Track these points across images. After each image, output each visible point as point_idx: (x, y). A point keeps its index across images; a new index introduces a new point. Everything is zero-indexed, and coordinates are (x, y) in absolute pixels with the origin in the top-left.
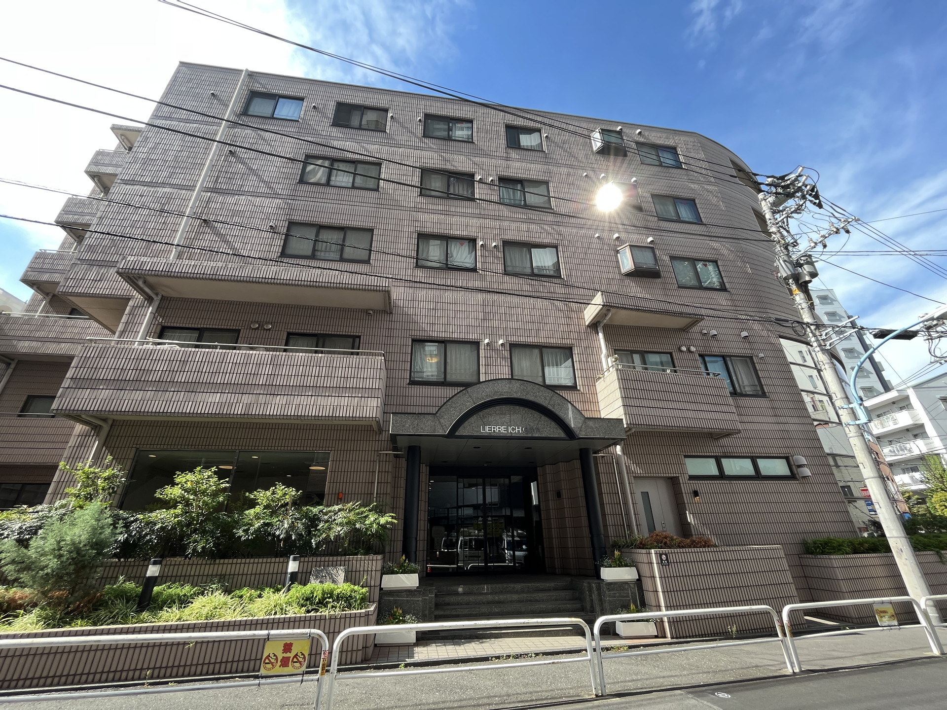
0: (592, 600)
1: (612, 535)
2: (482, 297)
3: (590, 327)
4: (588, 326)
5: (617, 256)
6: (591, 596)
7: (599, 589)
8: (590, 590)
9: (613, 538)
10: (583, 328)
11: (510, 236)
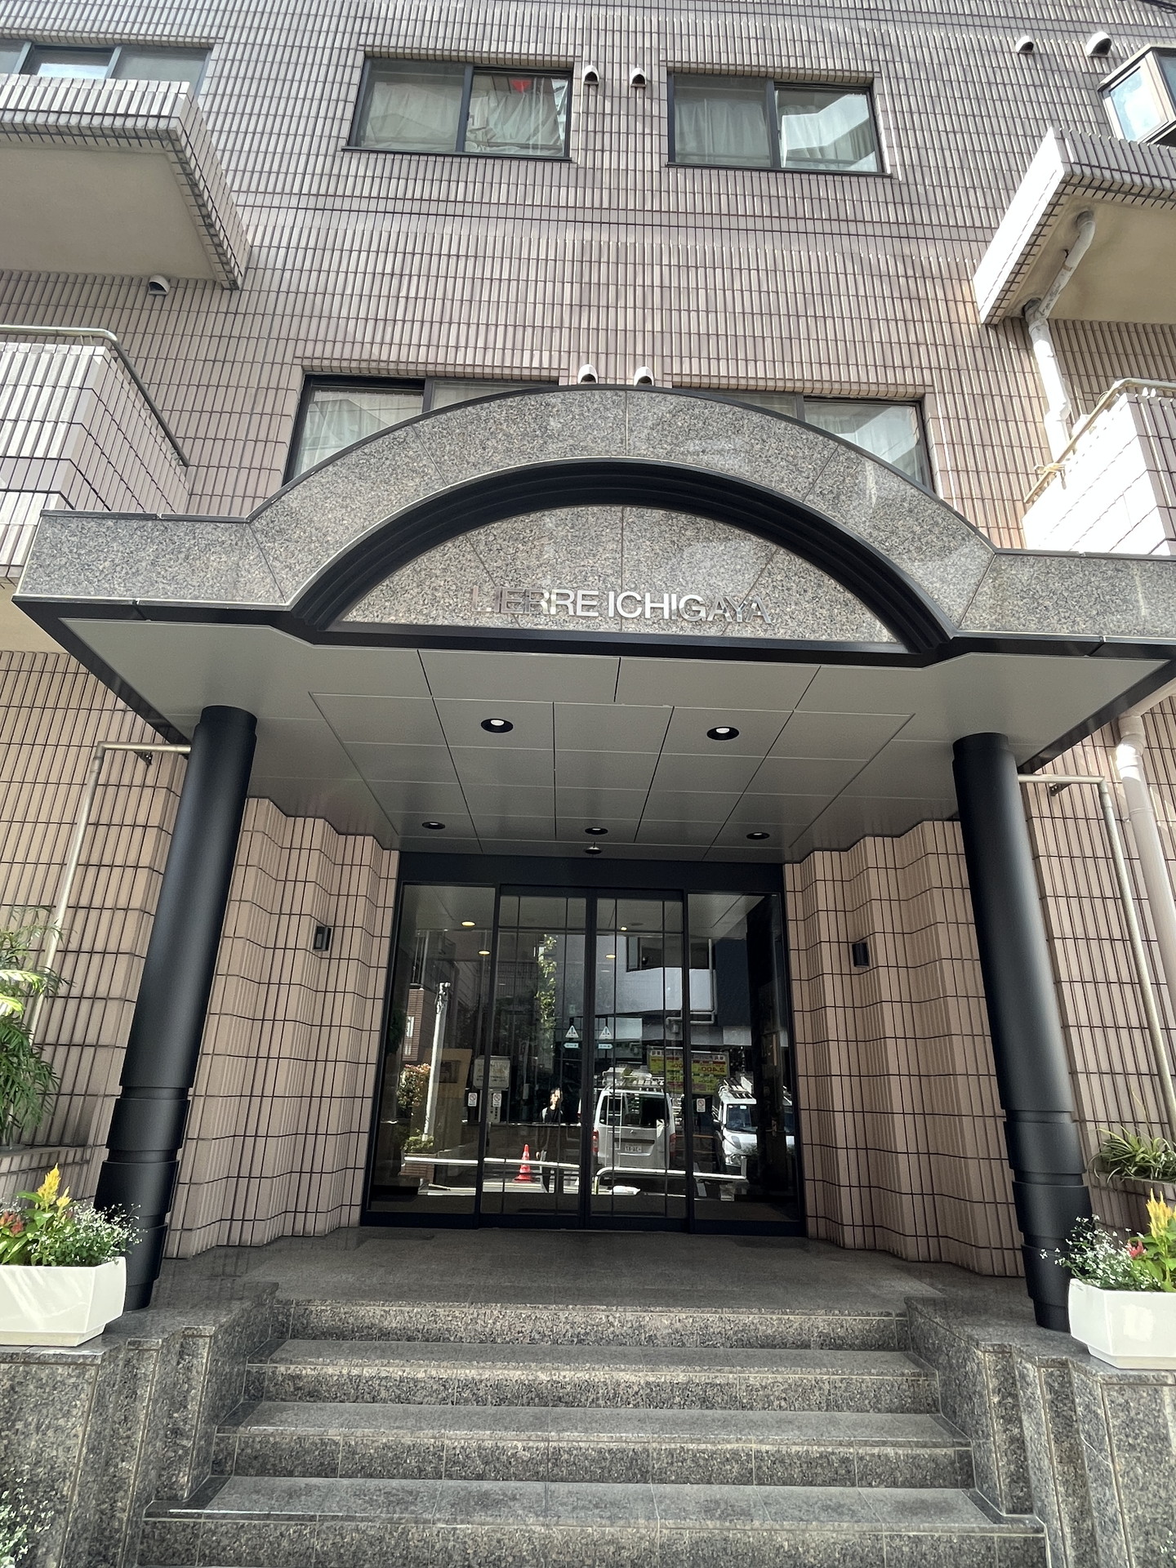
0: (1019, 1443)
1: (1101, 1116)
2: (579, 236)
3: (995, 327)
4: (987, 325)
5: (1101, 106)
6: (1012, 1419)
7: (1061, 1396)
8: (1010, 1385)
9: (1103, 1127)
10: (968, 333)
11: (694, 53)
